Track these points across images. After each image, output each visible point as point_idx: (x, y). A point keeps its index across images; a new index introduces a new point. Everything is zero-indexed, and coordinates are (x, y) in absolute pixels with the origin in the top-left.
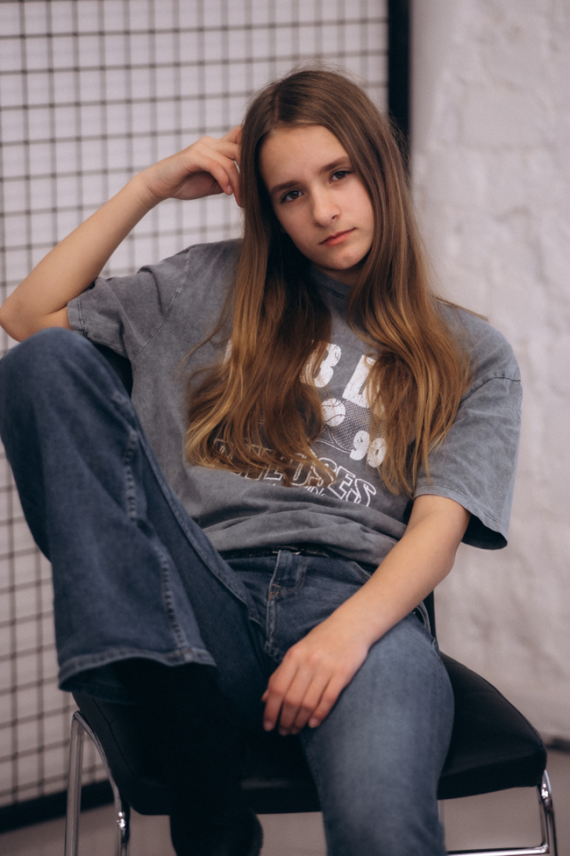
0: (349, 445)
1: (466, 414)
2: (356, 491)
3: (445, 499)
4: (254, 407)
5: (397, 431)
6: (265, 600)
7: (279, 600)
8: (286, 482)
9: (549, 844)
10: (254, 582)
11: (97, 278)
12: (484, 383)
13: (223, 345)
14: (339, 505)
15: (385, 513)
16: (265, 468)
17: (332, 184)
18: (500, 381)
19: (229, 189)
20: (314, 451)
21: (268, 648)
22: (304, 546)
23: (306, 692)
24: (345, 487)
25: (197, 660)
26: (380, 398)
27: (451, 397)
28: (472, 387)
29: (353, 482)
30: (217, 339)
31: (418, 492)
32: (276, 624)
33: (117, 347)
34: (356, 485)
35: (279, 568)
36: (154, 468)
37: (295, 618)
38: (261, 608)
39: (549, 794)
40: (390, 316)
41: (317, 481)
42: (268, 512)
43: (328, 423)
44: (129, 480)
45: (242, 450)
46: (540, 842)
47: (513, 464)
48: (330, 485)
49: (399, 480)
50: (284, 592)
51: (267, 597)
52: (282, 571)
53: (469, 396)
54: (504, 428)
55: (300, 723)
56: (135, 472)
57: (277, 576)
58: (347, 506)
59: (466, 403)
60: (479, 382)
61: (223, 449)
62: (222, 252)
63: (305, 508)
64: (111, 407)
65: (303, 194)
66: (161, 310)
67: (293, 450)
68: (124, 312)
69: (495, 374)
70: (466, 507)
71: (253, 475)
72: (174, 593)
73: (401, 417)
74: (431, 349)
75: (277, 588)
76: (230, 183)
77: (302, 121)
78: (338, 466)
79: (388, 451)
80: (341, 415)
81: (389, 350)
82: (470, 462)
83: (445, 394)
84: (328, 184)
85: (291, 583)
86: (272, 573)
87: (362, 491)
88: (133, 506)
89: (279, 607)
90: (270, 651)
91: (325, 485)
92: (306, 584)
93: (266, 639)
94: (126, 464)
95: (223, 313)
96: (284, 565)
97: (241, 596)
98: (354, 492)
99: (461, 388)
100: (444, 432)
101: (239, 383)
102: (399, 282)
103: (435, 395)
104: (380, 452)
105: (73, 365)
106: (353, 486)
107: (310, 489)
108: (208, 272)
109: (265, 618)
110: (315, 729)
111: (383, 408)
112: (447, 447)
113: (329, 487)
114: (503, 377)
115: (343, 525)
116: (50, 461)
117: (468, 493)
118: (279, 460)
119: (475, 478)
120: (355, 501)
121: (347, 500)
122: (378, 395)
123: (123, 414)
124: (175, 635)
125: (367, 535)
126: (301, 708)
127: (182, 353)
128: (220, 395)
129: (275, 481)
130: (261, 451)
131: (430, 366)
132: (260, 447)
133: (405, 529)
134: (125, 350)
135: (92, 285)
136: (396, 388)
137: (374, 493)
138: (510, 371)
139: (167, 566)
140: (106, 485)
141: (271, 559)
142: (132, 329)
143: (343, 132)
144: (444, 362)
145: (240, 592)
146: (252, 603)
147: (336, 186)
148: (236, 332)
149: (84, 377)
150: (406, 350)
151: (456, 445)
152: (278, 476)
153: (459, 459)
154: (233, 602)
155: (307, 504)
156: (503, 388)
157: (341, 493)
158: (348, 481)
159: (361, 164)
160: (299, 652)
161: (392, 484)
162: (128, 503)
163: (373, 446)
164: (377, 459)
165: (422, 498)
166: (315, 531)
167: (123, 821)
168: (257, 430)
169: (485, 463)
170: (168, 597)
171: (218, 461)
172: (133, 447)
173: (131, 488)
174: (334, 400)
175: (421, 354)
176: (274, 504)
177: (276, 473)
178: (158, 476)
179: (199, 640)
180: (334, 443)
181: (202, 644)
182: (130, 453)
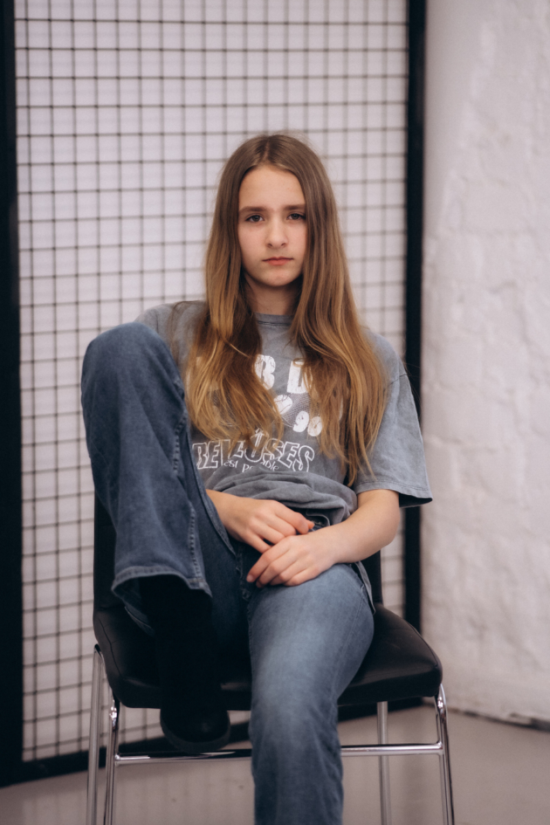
2: (299, 460)
8: (247, 459)
9: (442, 742)
17: (288, 221)
24: (291, 458)
25: (205, 589)
29: (297, 453)
34: (299, 455)
39: (444, 706)
44: (177, 446)
46: (436, 740)
48: (280, 458)
56: (180, 441)
65: (264, 220)
78: (284, 443)
80: (288, 406)
84: (285, 219)
88: (176, 467)
91: (276, 458)
94: (176, 433)
104: (318, 426)
113: (279, 460)
120: (299, 469)
121: (293, 468)
124: (194, 567)
129: (238, 459)
137: (312, 460)
139: (194, 515)
152: (240, 454)
157: (288, 463)
162: (173, 463)
163: (311, 422)
164: (316, 431)
167: (114, 713)
170: (191, 538)
172: (184, 422)
173: (177, 452)
174: (282, 396)
177: (239, 451)
182: (180, 426)
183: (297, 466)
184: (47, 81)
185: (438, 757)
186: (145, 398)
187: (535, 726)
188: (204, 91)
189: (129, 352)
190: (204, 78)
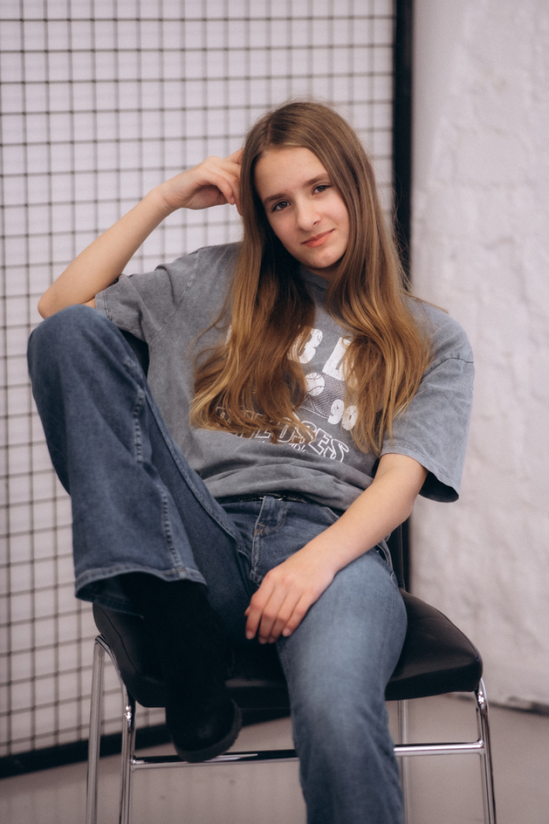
0: (327, 412)
1: (425, 387)
2: (332, 448)
3: (405, 457)
4: (248, 378)
5: (368, 401)
6: (251, 536)
7: (263, 537)
8: (274, 440)
9: (483, 740)
10: (244, 522)
11: (120, 274)
12: (442, 363)
13: (225, 329)
14: (317, 460)
15: (356, 468)
16: (257, 428)
17: (315, 196)
18: (456, 361)
19: (232, 200)
20: (298, 415)
21: (252, 575)
22: (286, 493)
23: (281, 607)
24: (322, 445)
25: (190, 577)
26: (354, 372)
27: (414, 373)
28: (431, 365)
29: (330, 441)
30: (220, 325)
31: (384, 451)
32: (260, 555)
33: (136, 332)
34: (332, 444)
35: (263, 511)
36: (159, 423)
37: (276, 551)
38: (248, 543)
39: (485, 701)
40: (364, 307)
41: (299, 440)
42: (257, 465)
43: (310, 393)
44: (137, 430)
45: (238, 416)
46: (477, 739)
47: (465, 431)
48: (310, 443)
49: (369, 440)
50: (267, 530)
51: (253, 534)
52: (266, 513)
53: (429, 373)
54: (458, 401)
55: (276, 633)
56: (142, 424)
57: (262, 517)
58: (324, 461)
59: (426, 379)
60: (437, 361)
61: (223, 415)
62: (225, 253)
63: (288, 462)
64: (123, 369)
65: (290, 205)
66: (174, 301)
67: (280, 415)
68: (143, 303)
69: (451, 355)
70: (423, 465)
71: (247, 435)
72: (172, 523)
73: (370, 388)
74: (398, 335)
75: (262, 527)
76: (233, 195)
77: (289, 143)
78: (318, 428)
79: (359, 417)
80: (321, 387)
81: (363, 334)
82: (427, 427)
83: (410, 371)
84: (311, 196)
85: (273, 523)
86: (258, 514)
87: (337, 449)
88: (139, 452)
89: (263, 542)
90: (254, 577)
91: (307, 442)
92: (286, 524)
93: (251, 568)
94: (135, 416)
95: (225, 304)
96: (268, 508)
97: (231, 532)
98: (330, 449)
99: (423, 367)
100: (407, 402)
101: (236, 362)
102: (371, 279)
103: (401, 372)
104: (353, 417)
105: (92, 334)
106: (329, 444)
107: (294, 445)
108: (214, 269)
109: (251, 551)
110: (288, 638)
111: (356, 381)
112: (408, 414)
113: (309, 444)
114: (458, 358)
115: (318, 477)
116: (71, 411)
117: (426, 453)
118: (268, 422)
119: (431, 441)
120: (331, 457)
121: (324, 456)
122: (352, 370)
123: (133, 376)
124: (172, 557)
125: (339, 485)
126: (276, 620)
127: (191, 337)
128: (220, 371)
129: (265, 439)
130: (254, 416)
131: (397, 348)
132: (253, 413)
133: (372, 482)
134: (143, 334)
135: (116, 280)
136: (367, 364)
137: (347, 451)
138: (464, 353)
139: (166, 500)
140: (118, 433)
141: (258, 503)
142: (149, 316)
143: (323, 153)
144: (409, 345)
145: (230, 529)
146: (241, 538)
147: (318, 198)
148: (235, 320)
149: (101, 344)
150: (377, 335)
151: (416, 413)
152: (267, 435)
153: (418, 425)
154: (224, 537)
155: (289, 459)
156: (458, 367)
157: (320, 450)
158: (326, 440)
159: (338, 179)
160: (275, 575)
161: (362, 444)
162: (135, 448)
163: (347, 412)
164: (350, 423)
165: (387, 455)
166: (295, 480)
167: (129, 713)
168: (250, 398)
169: (441, 429)
170: (167, 526)
171: (219, 425)
172: (140, 403)
173: (138, 436)
174: (315, 374)
175: (390, 338)
176: (262, 458)
177: (266, 432)
178: (162, 430)
179: (193, 563)
180: (315, 409)
181: (194, 566)
182: (138, 408)
183: (329, 454)
184: (19, 56)
185: (478, 756)
186: (93, 383)
187: (536, 710)
188: (183, 64)
189: (69, 337)
190: (183, 50)
